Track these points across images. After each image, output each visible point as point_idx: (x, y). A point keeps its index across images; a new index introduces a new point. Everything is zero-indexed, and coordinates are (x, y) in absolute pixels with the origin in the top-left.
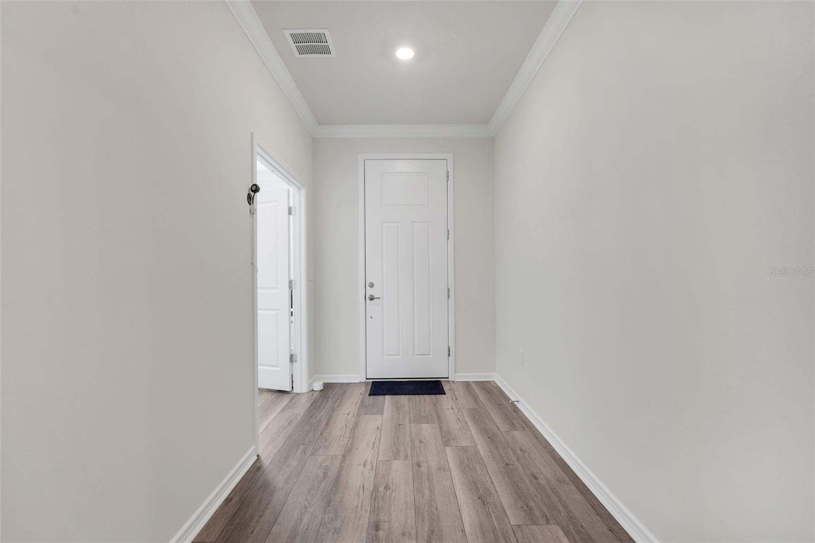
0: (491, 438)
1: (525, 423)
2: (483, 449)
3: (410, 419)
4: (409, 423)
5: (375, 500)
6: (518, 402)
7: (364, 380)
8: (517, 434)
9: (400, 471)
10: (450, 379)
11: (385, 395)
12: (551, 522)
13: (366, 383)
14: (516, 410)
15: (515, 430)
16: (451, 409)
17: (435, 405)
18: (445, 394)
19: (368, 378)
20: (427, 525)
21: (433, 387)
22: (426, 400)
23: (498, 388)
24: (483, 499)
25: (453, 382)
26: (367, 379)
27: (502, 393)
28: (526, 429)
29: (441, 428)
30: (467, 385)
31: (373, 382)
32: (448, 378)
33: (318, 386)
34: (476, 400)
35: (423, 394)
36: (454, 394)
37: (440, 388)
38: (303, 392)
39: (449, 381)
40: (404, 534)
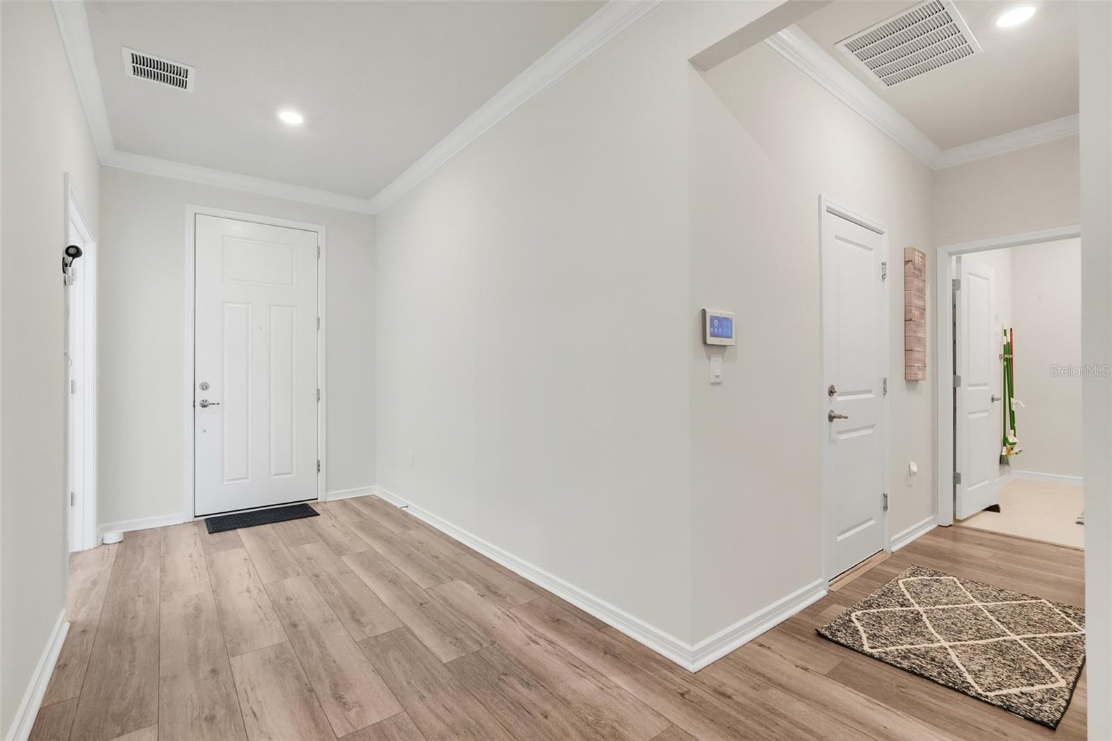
0: (387, 540)
1: (417, 523)
2: (380, 549)
3: (284, 544)
4: (286, 549)
5: (279, 610)
6: (407, 507)
7: (191, 519)
8: (413, 533)
9: (294, 585)
10: (319, 500)
11: (235, 528)
12: (455, 579)
13: (196, 523)
14: (406, 515)
15: (409, 530)
16: (332, 527)
17: (311, 526)
18: (319, 515)
19: (196, 515)
20: (347, 611)
21: (302, 511)
22: (298, 526)
23: (380, 500)
24: (393, 581)
25: (323, 502)
26: (196, 517)
27: (386, 504)
28: (420, 527)
29: (328, 544)
30: (343, 503)
31: (206, 520)
32: (317, 499)
33: (113, 537)
34: (359, 514)
35: (289, 520)
36: (331, 514)
37: (310, 510)
38: (86, 548)
39: (318, 503)
40: (325, 621)
